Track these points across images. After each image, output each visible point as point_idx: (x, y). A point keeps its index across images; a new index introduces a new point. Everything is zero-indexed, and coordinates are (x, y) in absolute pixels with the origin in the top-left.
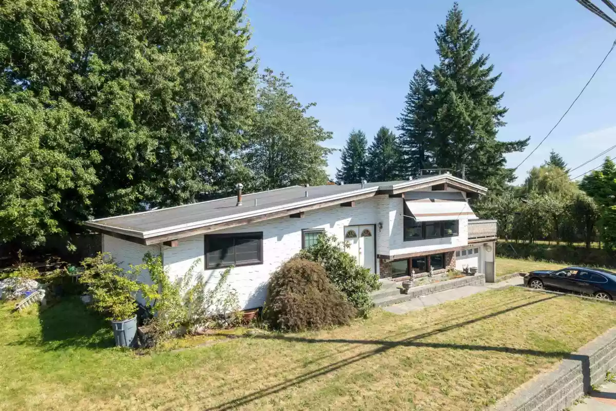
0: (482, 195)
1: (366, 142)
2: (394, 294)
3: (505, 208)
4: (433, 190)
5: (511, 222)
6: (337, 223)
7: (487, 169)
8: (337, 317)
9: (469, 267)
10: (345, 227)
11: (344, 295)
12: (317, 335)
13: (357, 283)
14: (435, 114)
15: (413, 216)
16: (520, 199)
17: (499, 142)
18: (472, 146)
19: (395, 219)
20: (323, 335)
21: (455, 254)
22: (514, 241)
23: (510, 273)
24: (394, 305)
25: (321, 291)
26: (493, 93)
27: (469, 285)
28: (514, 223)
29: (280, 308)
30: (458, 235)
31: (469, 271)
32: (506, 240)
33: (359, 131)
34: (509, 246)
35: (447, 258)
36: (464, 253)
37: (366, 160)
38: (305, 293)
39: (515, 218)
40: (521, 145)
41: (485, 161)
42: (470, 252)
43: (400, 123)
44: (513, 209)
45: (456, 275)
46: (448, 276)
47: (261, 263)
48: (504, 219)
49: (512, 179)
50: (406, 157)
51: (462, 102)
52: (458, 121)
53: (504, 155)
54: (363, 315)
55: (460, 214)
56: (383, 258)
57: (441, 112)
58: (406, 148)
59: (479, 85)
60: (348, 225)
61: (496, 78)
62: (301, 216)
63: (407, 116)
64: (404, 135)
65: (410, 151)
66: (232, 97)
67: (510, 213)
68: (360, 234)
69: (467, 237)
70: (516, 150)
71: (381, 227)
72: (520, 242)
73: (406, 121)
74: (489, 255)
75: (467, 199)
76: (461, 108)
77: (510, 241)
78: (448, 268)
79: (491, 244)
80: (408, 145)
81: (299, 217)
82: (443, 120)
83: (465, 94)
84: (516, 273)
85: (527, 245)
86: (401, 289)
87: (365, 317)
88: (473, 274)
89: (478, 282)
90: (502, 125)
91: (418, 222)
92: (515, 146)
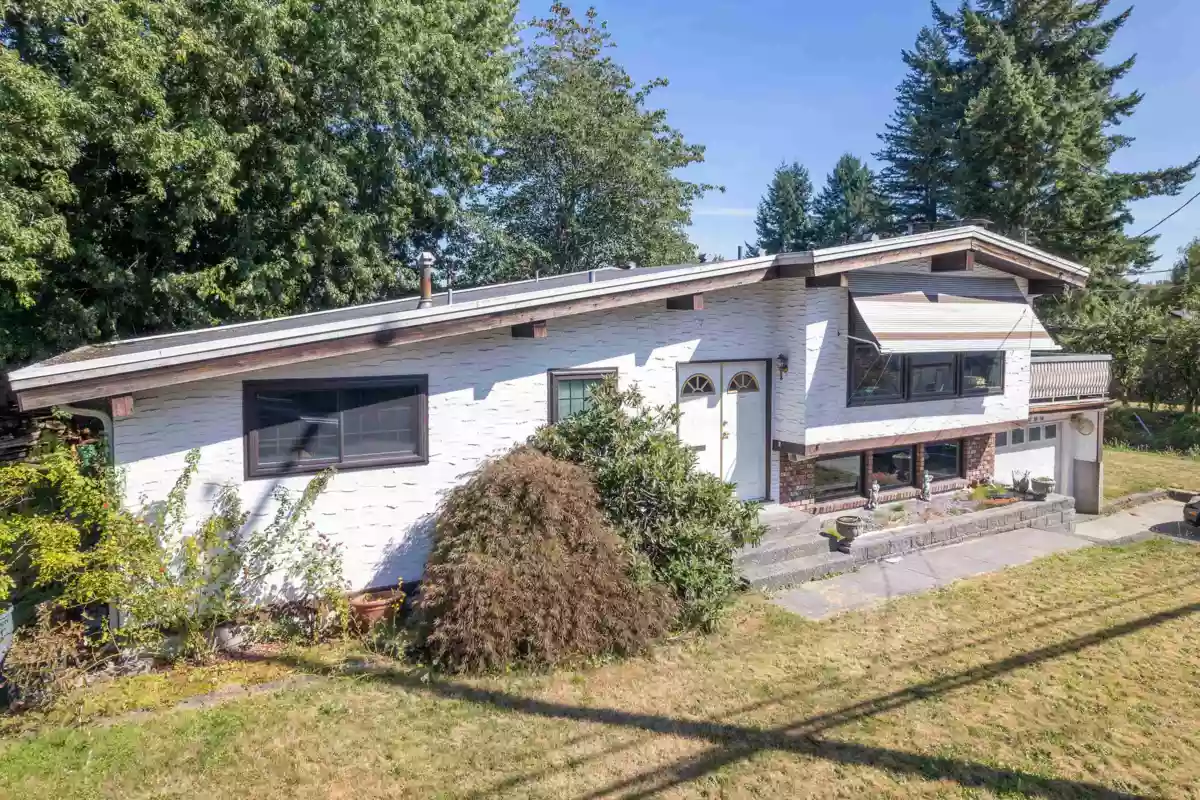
0: (1073, 287)
1: (810, 188)
2: (809, 550)
3: (1123, 328)
4: (934, 269)
5: (1137, 362)
6: (657, 352)
7: (1082, 239)
8: (611, 631)
9: (1030, 478)
10: (679, 365)
11: (642, 561)
12: (540, 688)
13: (691, 528)
14: (960, 115)
15: (872, 337)
16: (1164, 309)
17: (1116, 174)
18: (1047, 188)
19: (823, 348)
20: (560, 688)
21: (992, 441)
22: (1144, 405)
23: (1142, 490)
24: (808, 585)
25: (573, 551)
26: (1106, 59)
27: (1030, 526)
28: (1147, 365)
29: (441, 600)
30: (1001, 392)
31: (1030, 488)
32: (1125, 403)
33: (796, 165)
34: (1133, 418)
35: (971, 452)
36: (1018, 437)
37: (809, 226)
38: (519, 557)
39: (1150, 351)
40: (1175, 178)
41: (1078, 221)
42: (1035, 434)
43: (884, 146)
44: (1144, 332)
45: (995, 497)
46: (970, 497)
47: (424, 461)
48: (1120, 354)
49: (1144, 261)
50: (895, 218)
51: (1026, 81)
52: (1016, 129)
53: (1128, 205)
54: (697, 622)
55: (1009, 335)
56: (788, 450)
57: (976, 106)
58: (897, 198)
59: (1072, 41)
60: (688, 360)
61: (1117, 22)
62: (537, 333)
63: (897, 129)
64: (893, 172)
65: (904, 205)
66: (447, 54)
67: (1135, 340)
68: (725, 387)
69: (1027, 397)
70: (1159, 192)
71: (785, 368)
72: (1161, 407)
73: (898, 140)
74: (1087, 445)
75: (1030, 299)
76: (1025, 96)
77: (1133, 405)
78: (973, 475)
79: (1091, 415)
80: (902, 191)
81: (531, 335)
82: (978, 125)
83: (1036, 62)
84: (1157, 490)
85: (1178, 416)
86: (832, 538)
87: (706, 629)
88: (1039, 498)
89: (1053, 518)
90: (1121, 145)
91: (887, 356)
92: (1159, 182)
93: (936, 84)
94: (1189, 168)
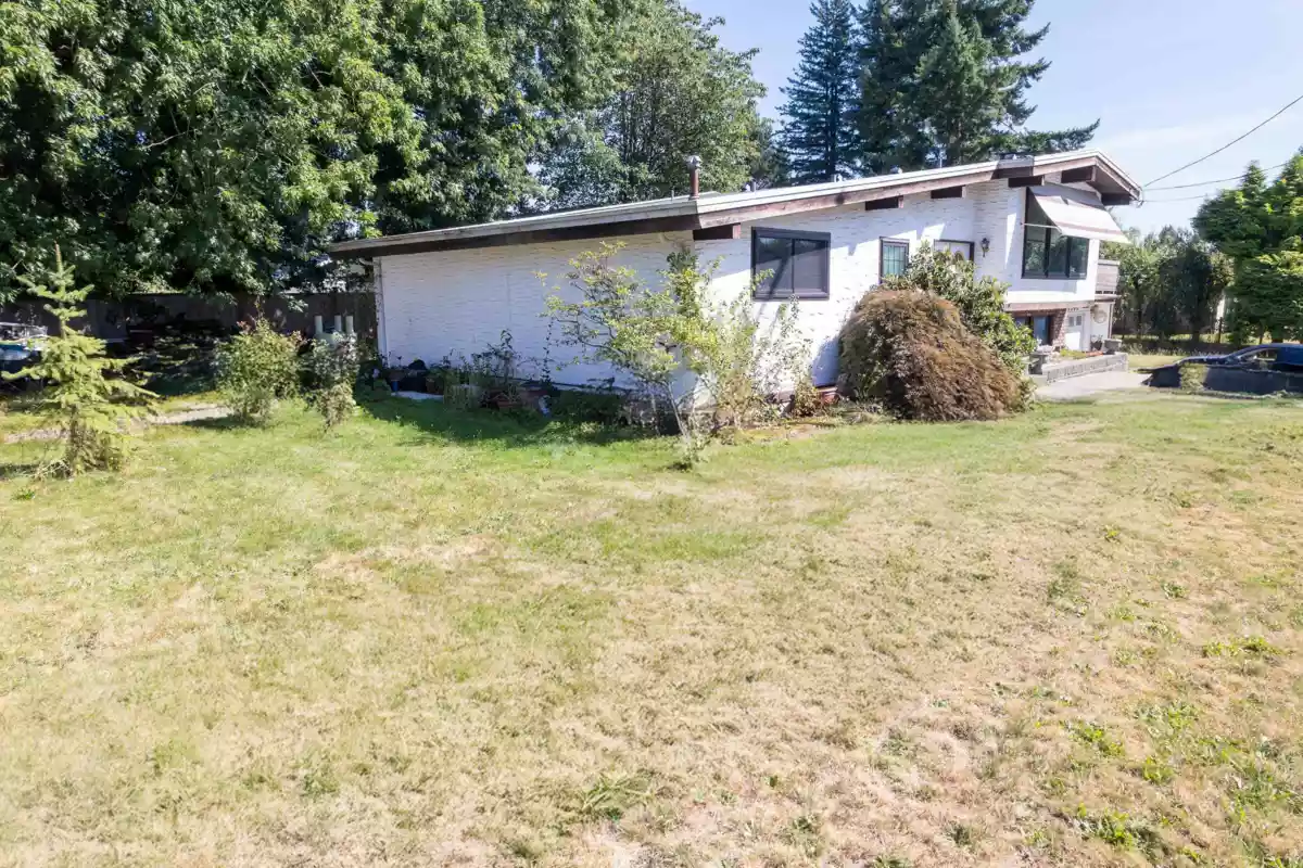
6: (925, 231)
14: (910, 69)
17: (1033, 132)
19: (1014, 232)
21: (1065, 319)
26: (1027, 26)
27: (1110, 369)
30: (1084, 278)
35: (1055, 326)
40: (1078, 138)
47: (825, 298)
51: (969, 42)
52: (956, 86)
57: (925, 62)
58: (798, 155)
59: (1003, 7)
60: (938, 238)
63: (801, 83)
64: (795, 127)
69: (1094, 286)
70: (1064, 149)
71: (986, 249)
73: (801, 94)
74: (1101, 329)
75: (1107, 208)
76: (968, 55)
80: (803, 148)
83: (976, 24)
89: (1120, 366)
92: (1066, 140)
93: (888, 39)
94: (1091, 129)
